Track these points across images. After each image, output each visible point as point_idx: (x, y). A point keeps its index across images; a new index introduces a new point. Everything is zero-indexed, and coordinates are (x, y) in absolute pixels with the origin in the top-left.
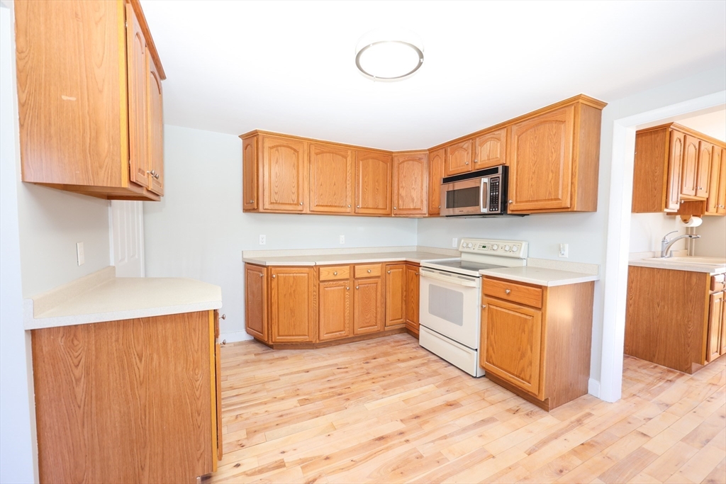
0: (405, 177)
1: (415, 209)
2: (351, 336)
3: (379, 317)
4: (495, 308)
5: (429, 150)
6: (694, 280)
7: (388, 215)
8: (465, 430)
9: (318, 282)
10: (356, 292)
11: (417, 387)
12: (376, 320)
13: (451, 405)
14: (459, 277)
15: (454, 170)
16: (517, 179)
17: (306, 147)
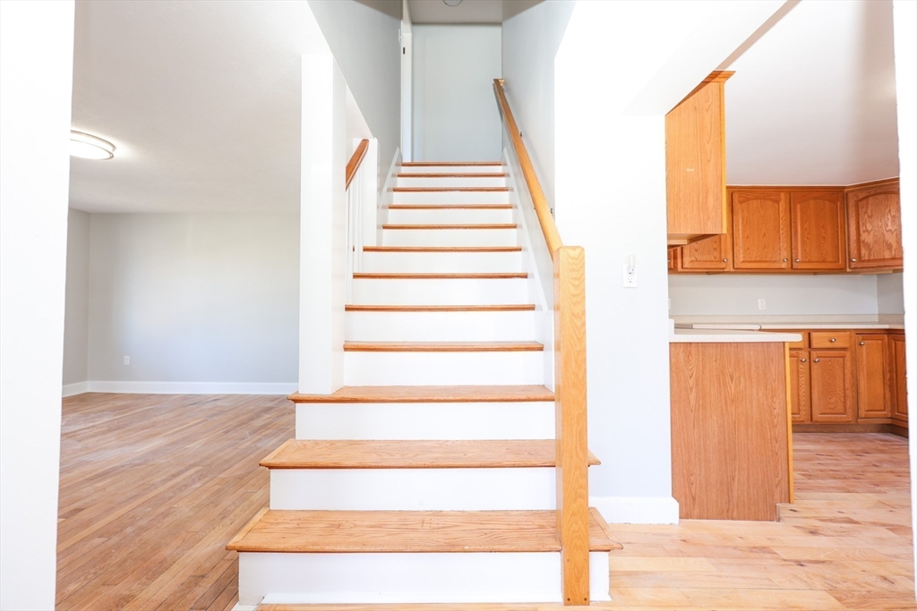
0: (870, 217)
2: (810, 422)
3: (848, 403)
7: (840, 271)
10: (815, 367)
12: (845, 407)
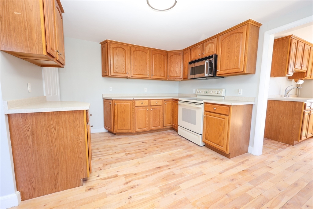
0: (173, 62)
1: (177, 76)
2: (149, 130)
3: (161, 122)
4: (209, 116)
5: (183, 50)
6: (297, 105)
7: (165, 80)
8: (194, 165)
9: (134, 107)
10: (151, 111)
11: (175, 150)
12: (160, 124)
13: (189, 156)
14: (195, 104)
15: (194, 58)
16: (221, 60)
17: (129, 48)
